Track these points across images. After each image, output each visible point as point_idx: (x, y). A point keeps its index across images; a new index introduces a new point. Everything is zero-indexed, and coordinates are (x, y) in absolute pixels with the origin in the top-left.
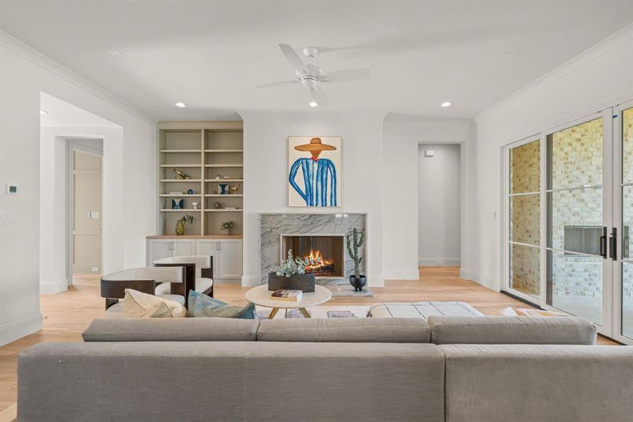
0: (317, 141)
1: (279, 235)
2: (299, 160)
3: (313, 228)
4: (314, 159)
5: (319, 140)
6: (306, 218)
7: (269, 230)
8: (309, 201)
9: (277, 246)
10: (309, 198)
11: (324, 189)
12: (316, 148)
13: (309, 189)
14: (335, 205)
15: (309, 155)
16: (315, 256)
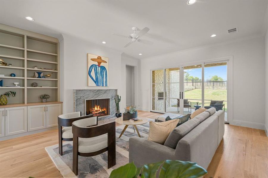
0: (99, 58)
1: (84, 100)
2: (92, 65)
3: (99, 96)
4: (99, 66)
5: (101, 58)
6: (96, 91)
7: (79, 97)
8: (97, 84)
9: (84, 105)
10: (97, 82)
11: (103, 79)
12: (100, 61)
13: (97, 78)
14: (107, 86)
15: (96, 63)
16: (97, 108)
